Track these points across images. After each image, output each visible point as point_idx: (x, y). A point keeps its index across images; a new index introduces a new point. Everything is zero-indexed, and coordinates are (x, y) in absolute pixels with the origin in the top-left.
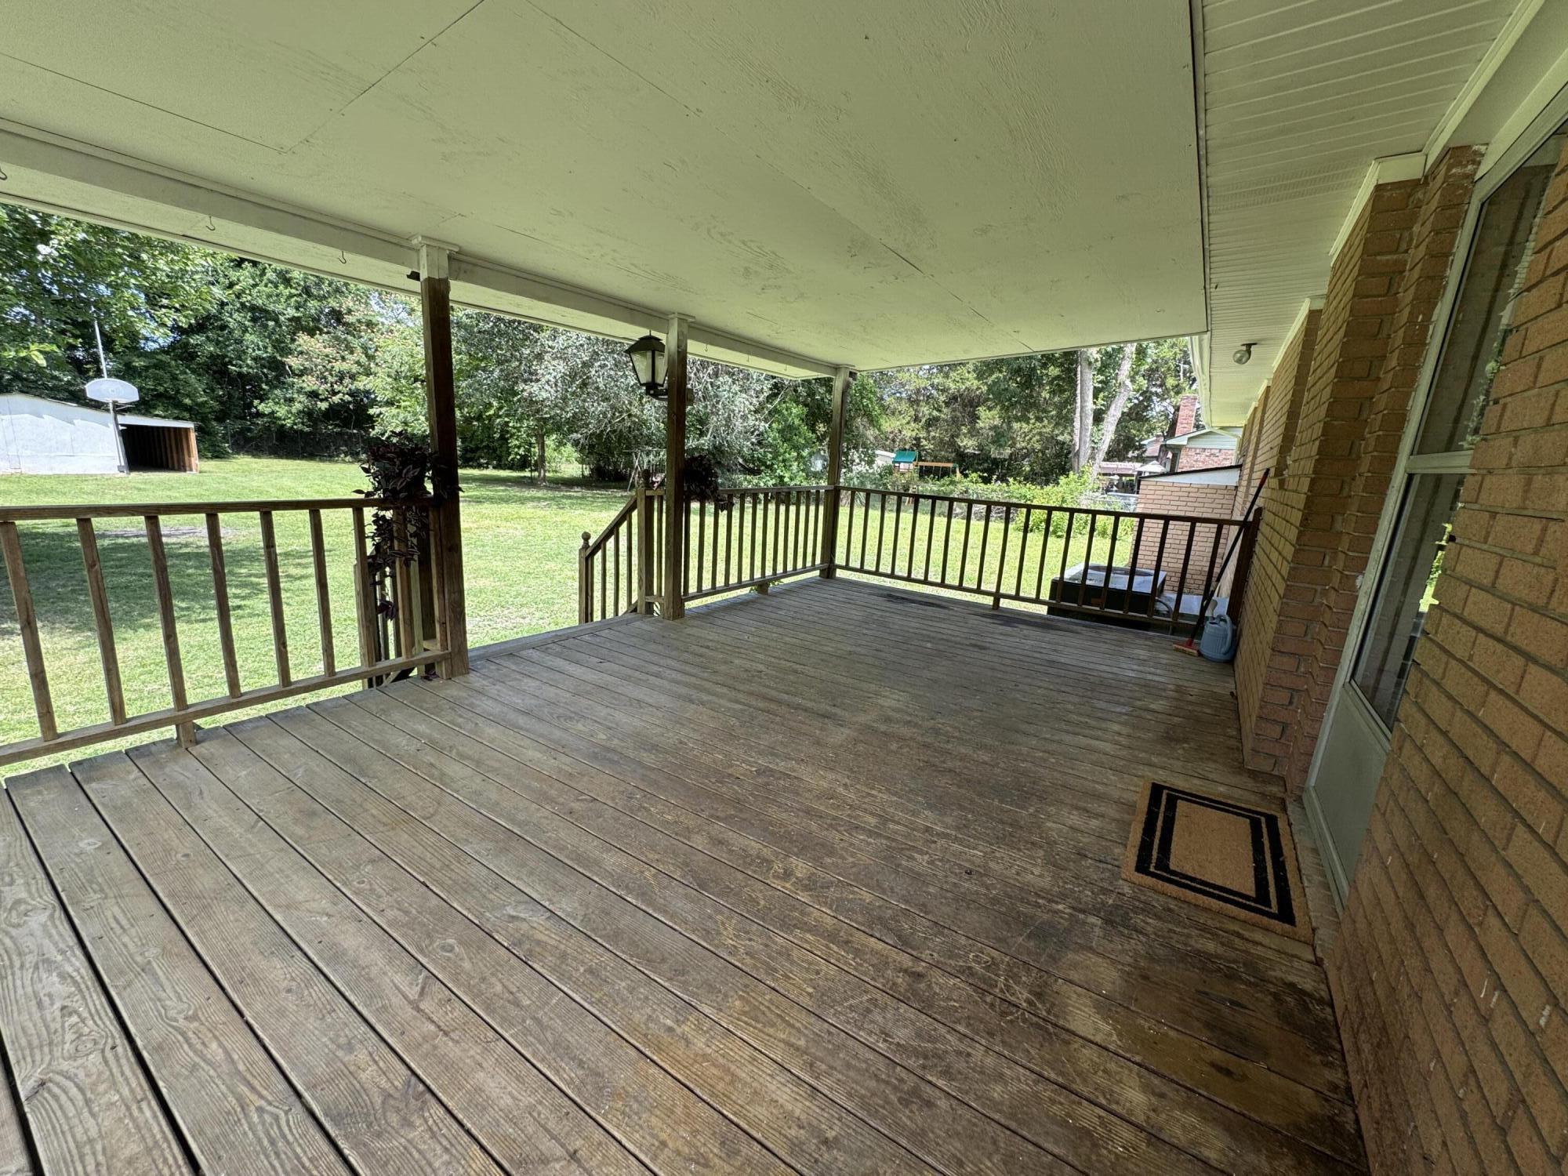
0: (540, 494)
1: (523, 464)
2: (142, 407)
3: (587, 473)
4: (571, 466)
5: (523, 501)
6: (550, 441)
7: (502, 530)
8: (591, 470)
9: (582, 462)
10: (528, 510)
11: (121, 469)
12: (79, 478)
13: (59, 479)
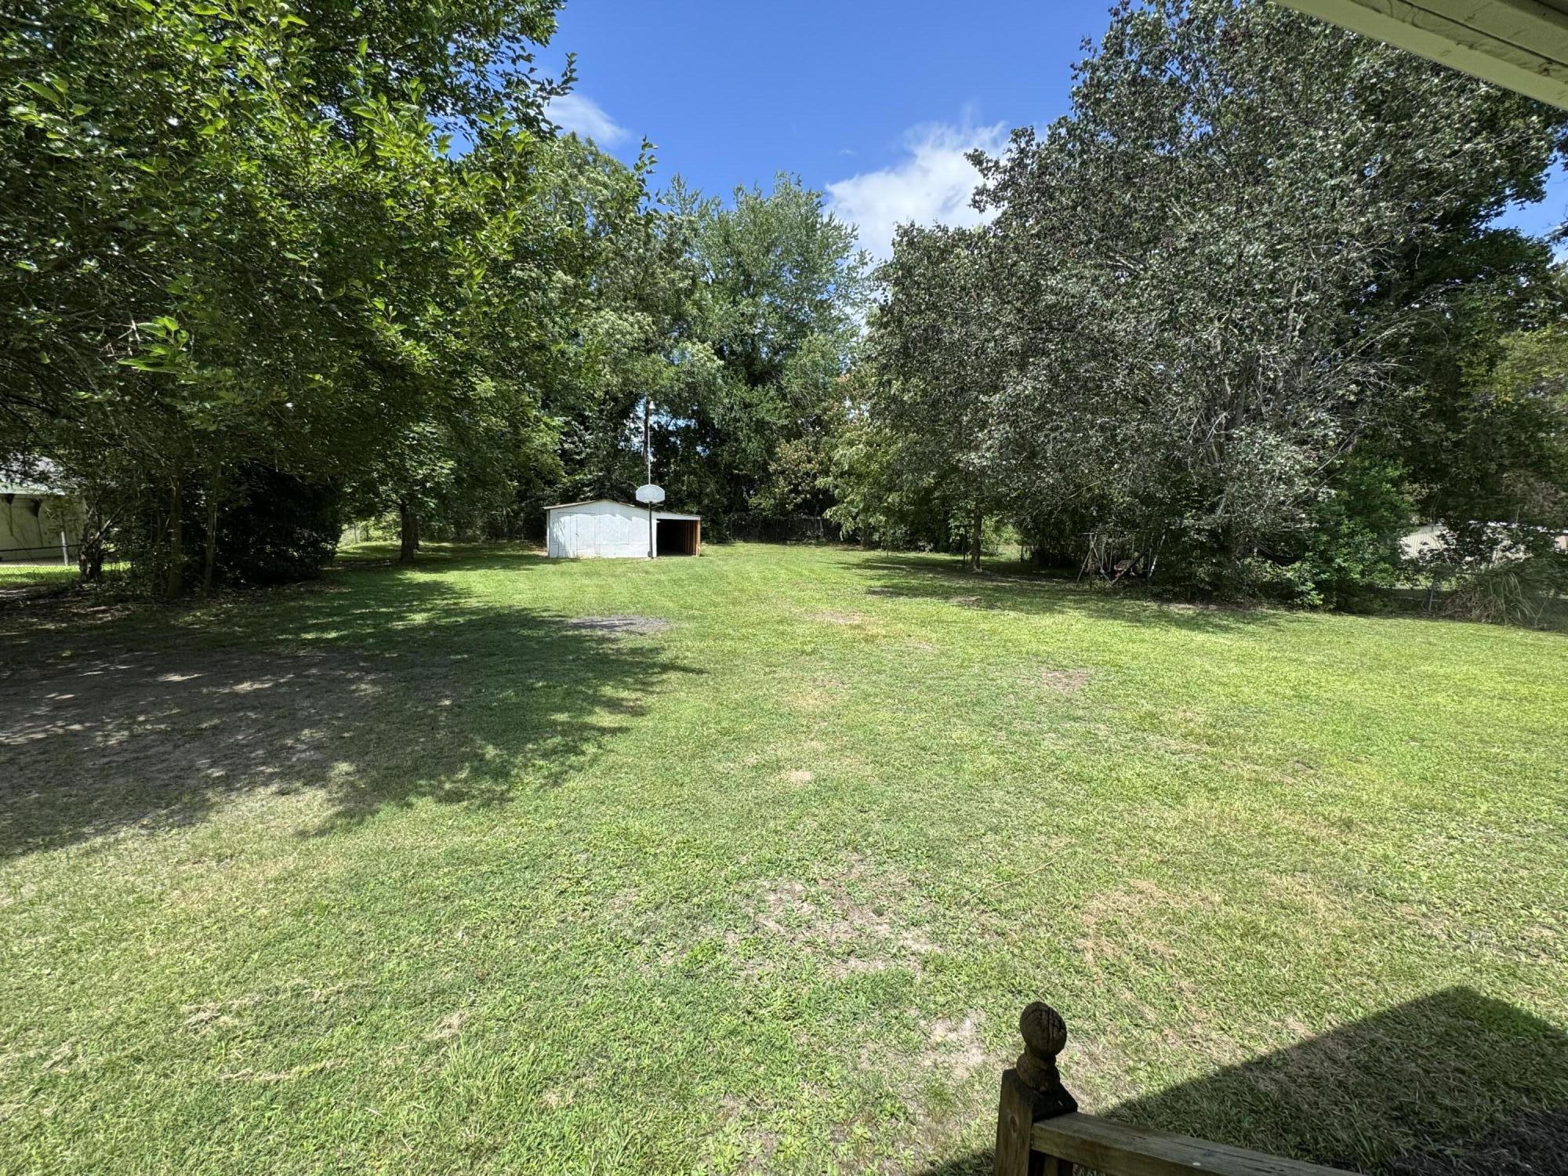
0: (970, 584)
1: (961, 547)
2: (667, 505)
3: (1027, 556)
4: (1010, 548)
5: (946, 594)
6: (988, 522)
7: (913, 642)
8: (1032, 553)
9: (1022, 543)
10: (950, 610)
11: (650, 554)
12: (624, 561)
13: (612, 562)
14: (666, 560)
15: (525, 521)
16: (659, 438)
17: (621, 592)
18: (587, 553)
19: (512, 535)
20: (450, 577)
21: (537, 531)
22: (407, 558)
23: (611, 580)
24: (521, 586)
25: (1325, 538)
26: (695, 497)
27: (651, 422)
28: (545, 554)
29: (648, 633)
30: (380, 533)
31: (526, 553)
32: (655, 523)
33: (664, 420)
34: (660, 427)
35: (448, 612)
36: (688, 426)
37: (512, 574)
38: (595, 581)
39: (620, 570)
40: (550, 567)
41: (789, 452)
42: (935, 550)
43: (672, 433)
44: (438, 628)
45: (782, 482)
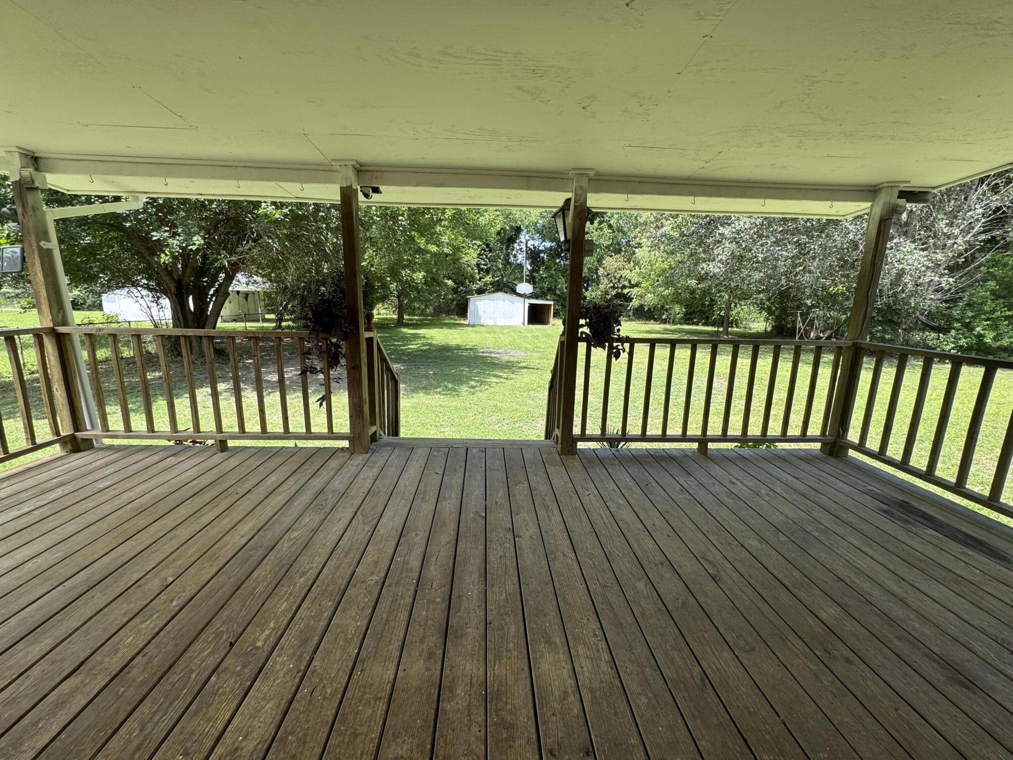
2: (534, 295)
3: (769, 329)
8: (773, 327)
9: (766, 321)
11: (523, 323)
12: (509, 327)
13: (502, 327)
14: (532, 327)
15: (457, 305)
16: (534, 255)
17: (505, 340)
18: (490, 322)
19: (449, 313)
20: (422, 332)
21: (462, 310)
22: (400, 323)
23: (501, 335)
24: (456, 336)
25: (970, 314)
26: (551, 290)
27: (529, 245)
28: (467, 323)
29: (517, 356)
30: (384, 311)
31: (457, 322)
32: (527, 306)
33: (537, 243)
34: (535, 248)
35: (424, 345)
36: (551, 247)
37: (452, 331)
38: (493, 335)
39: (506, 331)
40: (470, 329)
41: (611, 263)
42: (706, 324)
43: (541, 251)
44: (422, 350)
45: (606, 281)
